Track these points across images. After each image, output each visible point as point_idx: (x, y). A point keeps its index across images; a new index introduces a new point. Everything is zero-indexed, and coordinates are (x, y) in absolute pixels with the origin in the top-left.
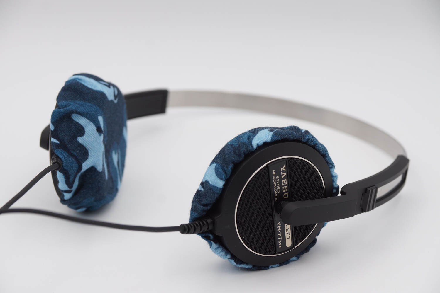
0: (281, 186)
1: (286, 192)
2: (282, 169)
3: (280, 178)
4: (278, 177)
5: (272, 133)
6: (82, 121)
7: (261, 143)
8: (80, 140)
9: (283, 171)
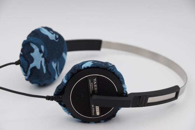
0: (94, 88)
1: (96, 90)
2: (94, 80)
3: (93, 84)
4: (92, 83)
5: (92, 63)
6: (34, 46)
7: (85, 67)
8: (32, 54)
9: (95, 81)
